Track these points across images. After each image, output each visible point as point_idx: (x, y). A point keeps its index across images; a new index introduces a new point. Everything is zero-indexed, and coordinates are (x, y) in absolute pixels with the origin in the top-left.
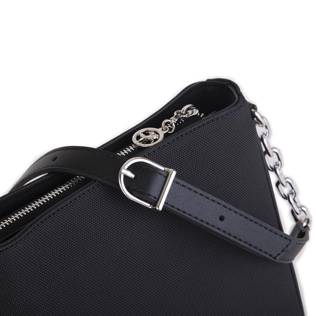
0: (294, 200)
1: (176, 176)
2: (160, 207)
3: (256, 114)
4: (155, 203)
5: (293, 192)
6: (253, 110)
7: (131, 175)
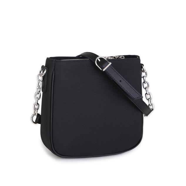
0: (150, 101)
1: (111, 65)
2: (104, 70)
3: (143, 67)
4: (102, 69)
5: (150, 98)
6: (142, 66)
7: (99, 60)
